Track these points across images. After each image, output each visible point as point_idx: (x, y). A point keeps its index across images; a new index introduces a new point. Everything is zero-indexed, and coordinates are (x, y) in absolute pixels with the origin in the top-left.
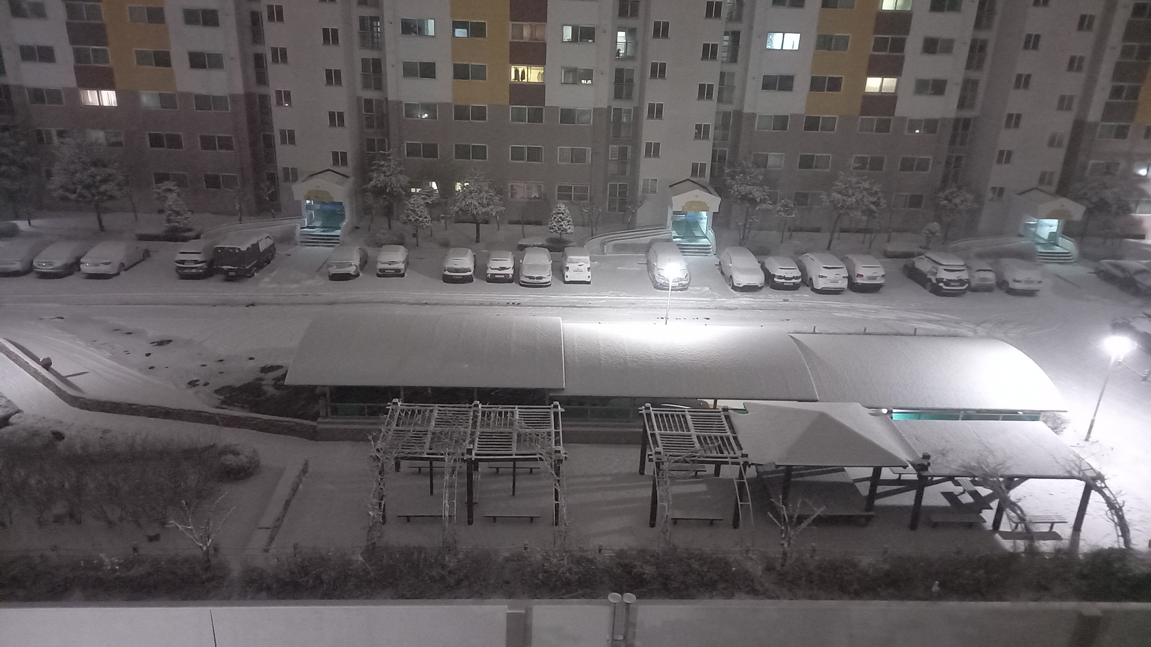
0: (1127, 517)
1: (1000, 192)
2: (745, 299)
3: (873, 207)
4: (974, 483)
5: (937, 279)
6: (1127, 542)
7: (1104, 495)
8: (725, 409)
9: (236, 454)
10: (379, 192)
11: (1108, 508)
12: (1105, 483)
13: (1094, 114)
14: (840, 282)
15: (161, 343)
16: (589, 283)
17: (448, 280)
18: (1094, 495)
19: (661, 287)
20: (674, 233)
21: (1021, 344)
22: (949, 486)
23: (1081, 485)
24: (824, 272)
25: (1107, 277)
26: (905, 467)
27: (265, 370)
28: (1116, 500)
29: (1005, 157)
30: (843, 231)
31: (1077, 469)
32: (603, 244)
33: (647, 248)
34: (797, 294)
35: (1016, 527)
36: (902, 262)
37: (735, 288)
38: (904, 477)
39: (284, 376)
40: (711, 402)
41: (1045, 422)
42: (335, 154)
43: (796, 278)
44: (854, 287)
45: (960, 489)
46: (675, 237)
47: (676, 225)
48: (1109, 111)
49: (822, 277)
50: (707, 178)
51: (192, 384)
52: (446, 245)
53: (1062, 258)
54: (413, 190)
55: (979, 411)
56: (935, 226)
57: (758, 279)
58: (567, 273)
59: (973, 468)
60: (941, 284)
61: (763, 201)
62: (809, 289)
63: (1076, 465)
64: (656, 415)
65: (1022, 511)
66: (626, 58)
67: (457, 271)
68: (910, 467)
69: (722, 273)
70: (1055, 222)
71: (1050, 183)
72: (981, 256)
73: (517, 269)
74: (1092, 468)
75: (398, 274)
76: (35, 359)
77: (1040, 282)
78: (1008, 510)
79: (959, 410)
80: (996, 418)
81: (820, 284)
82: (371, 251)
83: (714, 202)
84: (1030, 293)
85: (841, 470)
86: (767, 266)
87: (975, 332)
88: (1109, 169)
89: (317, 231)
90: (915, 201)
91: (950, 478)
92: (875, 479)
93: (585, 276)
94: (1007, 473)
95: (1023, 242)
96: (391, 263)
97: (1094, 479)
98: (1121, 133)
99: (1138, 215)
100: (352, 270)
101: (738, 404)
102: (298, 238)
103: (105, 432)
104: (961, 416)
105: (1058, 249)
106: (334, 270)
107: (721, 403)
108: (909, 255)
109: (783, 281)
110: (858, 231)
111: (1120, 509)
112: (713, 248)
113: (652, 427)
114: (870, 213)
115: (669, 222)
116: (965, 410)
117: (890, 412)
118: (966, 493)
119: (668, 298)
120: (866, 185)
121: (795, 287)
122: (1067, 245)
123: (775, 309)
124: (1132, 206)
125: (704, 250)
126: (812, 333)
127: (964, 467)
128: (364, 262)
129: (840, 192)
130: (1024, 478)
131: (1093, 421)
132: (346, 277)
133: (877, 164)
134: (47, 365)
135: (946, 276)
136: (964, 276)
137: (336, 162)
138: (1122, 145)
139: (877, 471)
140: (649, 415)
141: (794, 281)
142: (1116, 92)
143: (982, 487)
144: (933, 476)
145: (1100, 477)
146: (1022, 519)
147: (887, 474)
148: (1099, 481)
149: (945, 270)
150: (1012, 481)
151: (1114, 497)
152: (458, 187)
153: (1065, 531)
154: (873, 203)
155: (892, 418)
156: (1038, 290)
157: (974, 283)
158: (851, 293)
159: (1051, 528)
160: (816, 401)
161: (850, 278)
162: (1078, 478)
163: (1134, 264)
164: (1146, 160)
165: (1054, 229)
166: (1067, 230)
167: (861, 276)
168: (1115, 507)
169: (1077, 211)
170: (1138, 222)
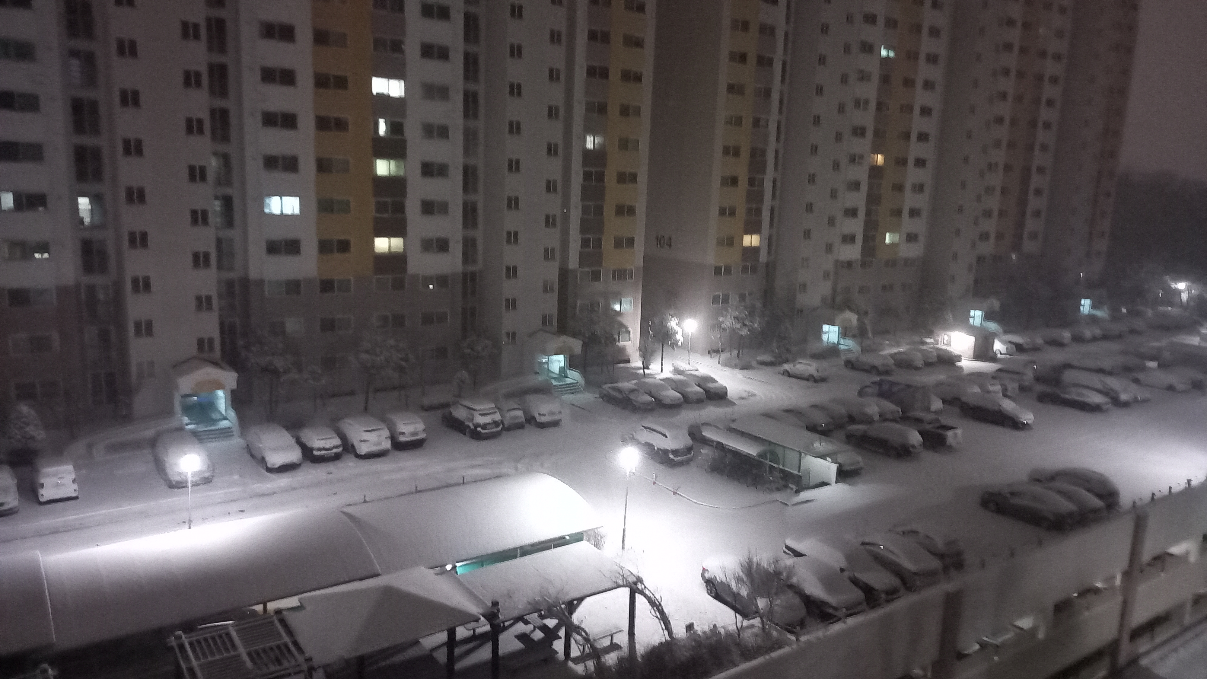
0: (666, 610)
1: (512, 336)
2: (283, 481)
3: (403, 363)
4: (542, 617)
5: (473, 424)
6: (670, 633)
7: (645, 596)
8: (278, 612)
11: (650, 607)
12: (644, 584)
13: (573, 263)
14: (383, 443)
16: (76, 498)
18: (639, 598)
19: (179, 485)
20: (186, 420)
21: (557, 472)
22: (520, 628)
23: (627, 590)
24: (366, 436)
25: (608, 399)
26: (477, 620)
28: (655, 597)
29: (512, 304)
30: (377, 390)
31: (621, 577)
32: (90, 447)
33: (153, 443)
34: (340, 464)
35: (584, 649)
36: (439, 413)
37: (270, 470)
38: (479, 631)
40: (259, 608)
41: (588, 541)
43: (336, 447)
44: (399, 446)
45: (530, 627)
46: (187, 425)
47: (188, 410)
48: (583, 259)
49: (364, 441)
50: (217, 353)
53: (572, 389)
55: (533, 545)
56: (465, 374)
57: (294, 455)
58: (42, 492)
59: (537, 603)
60: (479, 429)
61: (286, 371)
62: (352, 456)
63: (619, 574)
64: (191, 644)
65: (585, 632)
66: (93, 227)
68: (482, 618)
69: (252, 456)
70: (561, 357)
71: (551, 324)
72: (508, 396)
74: (632, 574)
77: (560, 412)
78: (574, 635)
79: (515, 549)
80: (549, 548)
81: (364, 449)
83: (230, 378)
84: (555, 424)
85: (416, 643)
86: (304, 439)
87: (516, 469)
88: (593, 307)
90: (442, 352)
91: (520, 619)
92: (452, 642)
93: (70, 489)
94: (568, 598)
95: (540, 378)
97: (635, 583)
98: (596, 276)
99: (621, 344)
101: (292, 602)
104: (519, 554)
105: (569, 381)
107: (272, 606)
108: (445, 406)
109: (323, 452)
110: (394, 388)
111: (660, 604)
112: (236, 430)
113: (187, 659)
114: (401, 369)
115: (178, 408)
116: (521, 547)
117: (454, 567)
118: (536, 629)
119: (189, 497)
120: (392, 342)
121: (337, 457)
122: (574, 376)
123: (318, 484)
124: (616, 337)
125: (226, 433)
126: (363, 503)
127: (530, 604)
129: (367, 352)
130: (581, 600)
131: (624, 530)
133: (399, 321)
135: (481, 420)
136: (497, 417)
138: (598, 286)
139: (452, 633)
140: (182, 647)
141: (335, 450)
142: (585, 243)
143: (549, 619)
144: (503, 622)
145: (640, 580)
146: (587, 640)
147: (462, 632)
148: (639, 584)
149: (481, 415)
150: (572, 605)
151: (653, 595)
153: (622, 639)
154: (402, 359)
155: (456, 572)
156: (561, 420)
157: (507, 423)
158: (397, 453)
159: (612, 640)
160: (378, 575)
161: (393, 438)
162: (624, 586)
163: (626, 385)
164: (618, 297)
165: (562, 364)
166: (572, 363)
167: (403, 433)
168: (655, 604)
169: (576, 345)
170: (623, 350)
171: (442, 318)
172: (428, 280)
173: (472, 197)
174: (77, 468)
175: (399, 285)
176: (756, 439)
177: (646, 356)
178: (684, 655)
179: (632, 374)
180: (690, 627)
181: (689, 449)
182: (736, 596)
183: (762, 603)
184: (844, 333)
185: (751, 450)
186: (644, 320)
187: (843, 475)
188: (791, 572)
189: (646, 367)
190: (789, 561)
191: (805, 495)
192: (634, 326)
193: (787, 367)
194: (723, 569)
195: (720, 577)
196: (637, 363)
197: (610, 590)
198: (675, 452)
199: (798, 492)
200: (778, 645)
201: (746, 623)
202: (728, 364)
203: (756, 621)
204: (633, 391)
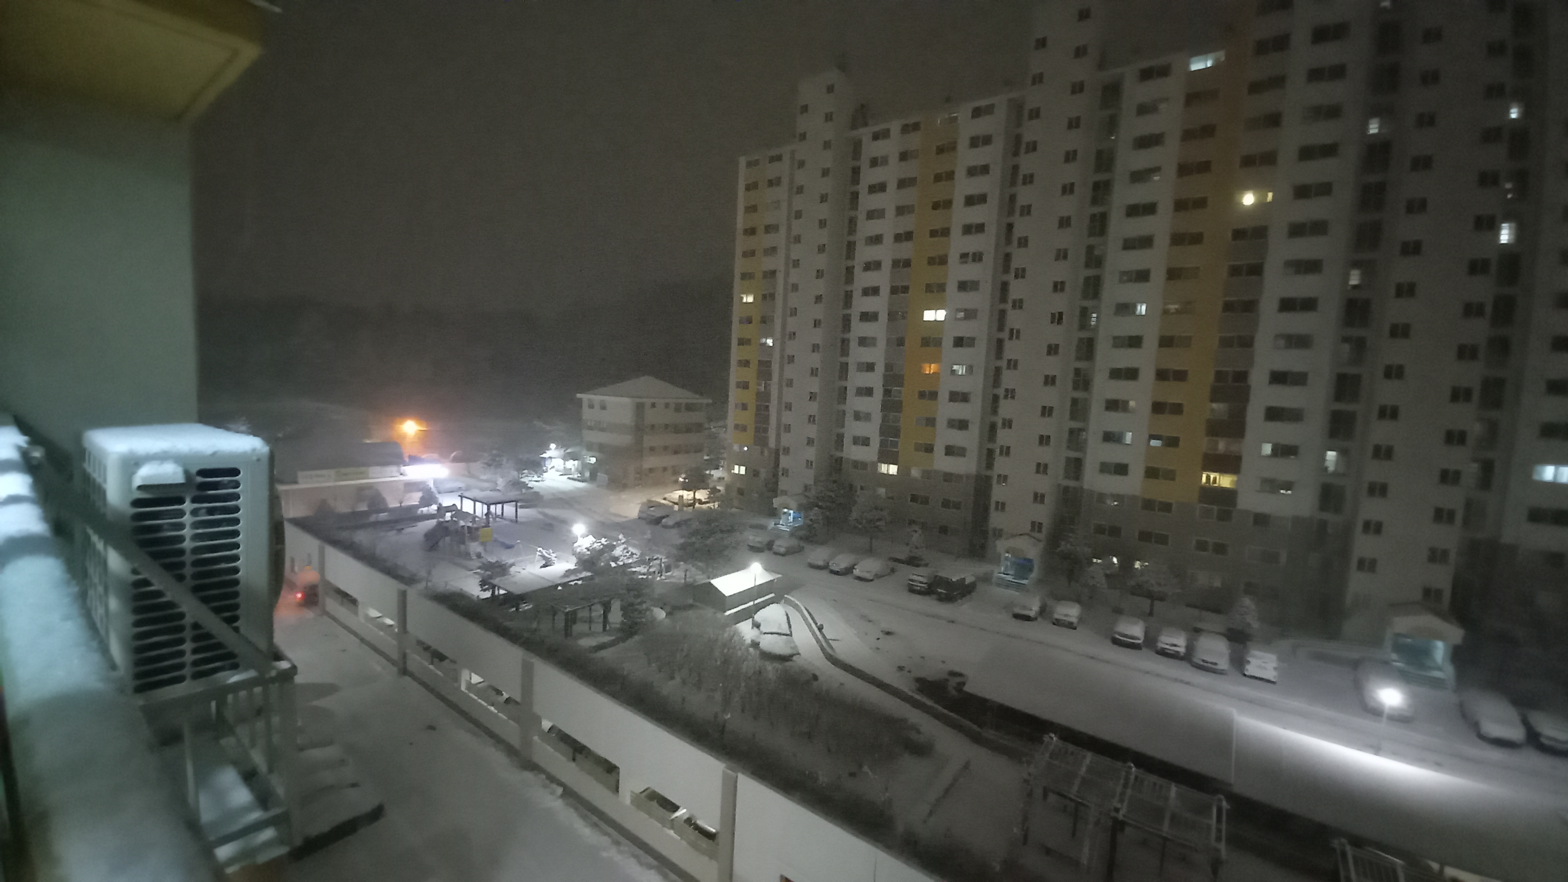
2: (1496, 755)
9: (918, 732)
10: (1066, 556)
15: (888, 633)
16: (1274, 683)
17: (1116, 642)
19: (1374, 713)
20: (1394, 656)
27: (953, 674)
32: (1296, 647)
33: (1355, 665)
37: (1482, 738)
39: (964, 684)
42: (1033, 523)
46: (1395, 661)
47: (1398, 648)
50: (1445, 605)
51: (901, 668)
52: (1118, 611)
54: (1095, 560)
57: (1516, 733)
58: (1248, 667)
61: (1527, 644)
64: (1355, 858)
66: (1335, 474)
67: (1126, 636)
69: (1464, 717)
73: (1190, 648)
75: (1071, 626)
76: (816, 624)
82: (1050, 602)
83: (1456, 634)
86: (1532, 721)
89: (1009, 578)
93: (1270, 674)
96: (1066, 615)
100: (1032, 614)
102: (994, 580)
103: (842, 684)
106: (1018, 611)
107: (1449, 871)
109: (1554, 743)
112: (1451, 684)
113: (1347, 869)
115: (1388, 642)
119: (1381, 727)
123: (1538, 775)
125: (1436, 683)
128: (1044, 611)
132: (1027, 618)
134: (820, 629)
137: (1033, 529)
140: (1344, 855)
152: (1137, 565)
174: (1280, 659)
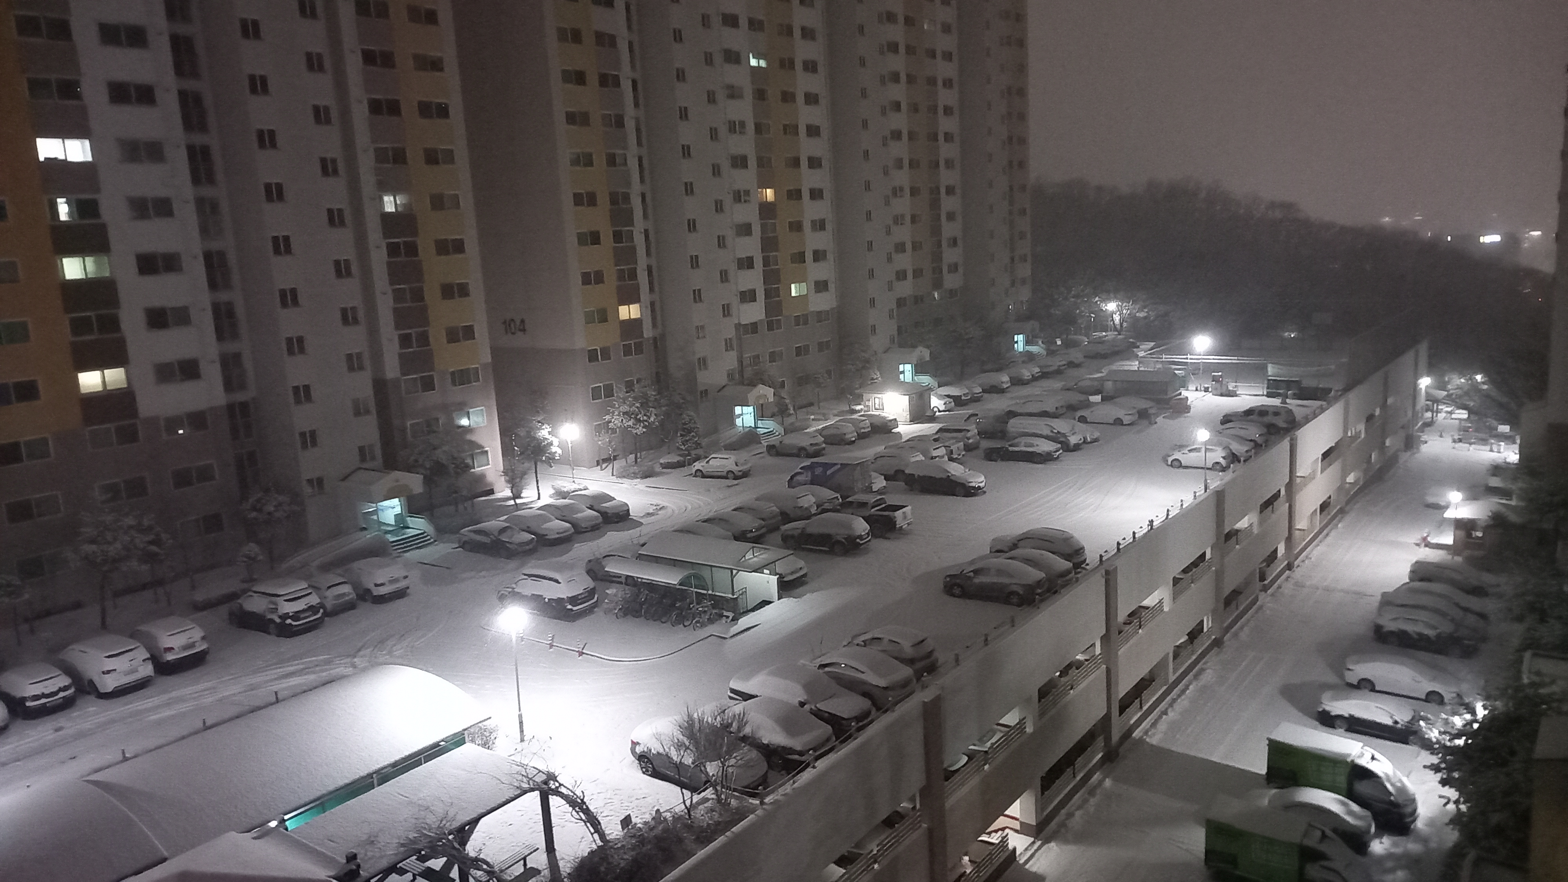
0: (591, 808)
1: (319, 482)
3: (154, 548)
4: (423, 859)
5: (280, 617)
6: (602, 836)
7: (562, 795)
11: (571, 808)
12: (557, 781)
13: (392, 369)
14: (140, 669)
18: (555, 802)
21: (413, 659)
23: (536, 795)
24: (110, 664)
25: (471, 547)
28: (575, 794)
29: (310, 439)
30: (117, 594)
31: (525, 780)
34: (75, 713)
36: (224, 610)
41: (473, 741)
43: (65, 689)
44: (165, 669)
45: (408, 877)
48: (407, 363)
49: (109, 672)
53: (419, 541)
55: (394, 765)
59: (413, 841)
60: (289, 621)
62: (92, 698)
63: (523, 775)
65: (487, 863)
70: (396, 501)
71: (373, 458)
72: (326, 568)
74: (540, 771)
77: (406, 577)
78: (473, 872)
79: (370, 775)
80: (418, 764)
81: (109, 684)
84: (400, 594)
86: (6, 689)
87: (354, 666)
88: (430, 426)
90: (213, 523)
91: (392, 869)
94: (456, 824)
95: (369, 535)
97: (546, 783)
98: (428, 385)
99: (477, 470)
104: (375, 782)
105: (411, 532)
108: (233, 597)
109: (43, 701)
110: (144, 587)
111: (583, 802)
114: (150, 558)
116: (377, 772)
117: (283, 821)
118: (417, 877)
120: (130, 521)
121: (67, 704)
122: (418, 525)
123: (43, 750)
124: (469, 461)
126: (122, 762)
127: (403, 845)
129: (93, 541)
130: (475, 822)
131: (520, 716)
133: (137, 488)
135: (291, 608)
136: (314, 600)
138: (432, 398)
141: (62, 694)
142: (405, 340)
143: (433, 860)
145: (552, 777)
146: (491, 873)
148: (552, 782)
149: (286, 601)
150: (464, 832)
151: (572, 792)
153: (539, 860)
154: (151, 543)
155: (286, 829)
156: (408, 588)
157: (329, 605)
158: (165, 679)
159: (525, 865)
160: (164, 860)
161: (155, 659)
162: (532, 790)
163: (494, 524)
164: (463, 408)
165: (398, 510)
166: (413, 507)
167: (171, 649)
168: (577, 804)
169: (415, 482)
170: (482, 477)
171: (205, 474)
172: (173, 423)
173: (223, 296)
175: (129, 435)
176: (674, 563)
177: (515, 481)
178: (623, 860)
179: (499, 509)
180: (626, 822)
181: (591, 593)
182: (679, 767)
183: (712, 768)
184: (761, 413)
185: (670, 578)
186: (506, 433)
187: (787, 587)
188: (742, 720)
189: (516, 496)
190: (738, 708)
191: (745, 622)
192: (493, 444)
193: (698, 465)
194: (658, 737)
195: (656, 748)
196: (504, 492)
197: (513, 799)
198: (574, 600)
199: (735, 619)
200: (740, 814)
201: (696, 798)
202: (624, 475)
203: (709, 793)
204: (503, 530)
